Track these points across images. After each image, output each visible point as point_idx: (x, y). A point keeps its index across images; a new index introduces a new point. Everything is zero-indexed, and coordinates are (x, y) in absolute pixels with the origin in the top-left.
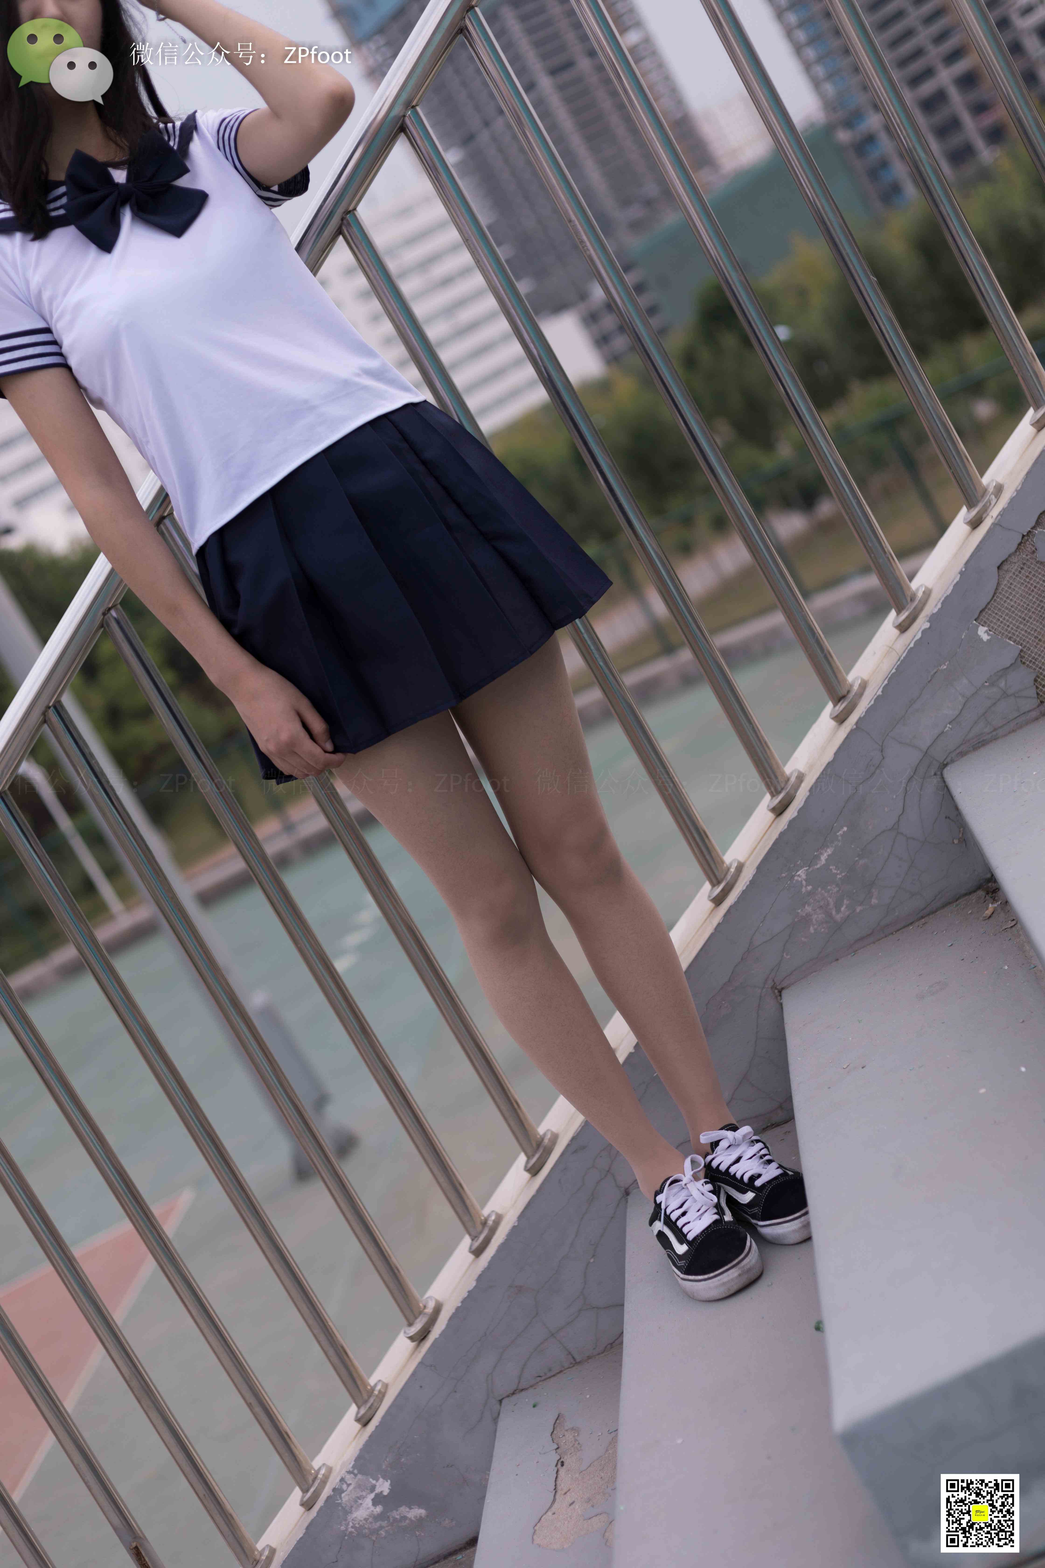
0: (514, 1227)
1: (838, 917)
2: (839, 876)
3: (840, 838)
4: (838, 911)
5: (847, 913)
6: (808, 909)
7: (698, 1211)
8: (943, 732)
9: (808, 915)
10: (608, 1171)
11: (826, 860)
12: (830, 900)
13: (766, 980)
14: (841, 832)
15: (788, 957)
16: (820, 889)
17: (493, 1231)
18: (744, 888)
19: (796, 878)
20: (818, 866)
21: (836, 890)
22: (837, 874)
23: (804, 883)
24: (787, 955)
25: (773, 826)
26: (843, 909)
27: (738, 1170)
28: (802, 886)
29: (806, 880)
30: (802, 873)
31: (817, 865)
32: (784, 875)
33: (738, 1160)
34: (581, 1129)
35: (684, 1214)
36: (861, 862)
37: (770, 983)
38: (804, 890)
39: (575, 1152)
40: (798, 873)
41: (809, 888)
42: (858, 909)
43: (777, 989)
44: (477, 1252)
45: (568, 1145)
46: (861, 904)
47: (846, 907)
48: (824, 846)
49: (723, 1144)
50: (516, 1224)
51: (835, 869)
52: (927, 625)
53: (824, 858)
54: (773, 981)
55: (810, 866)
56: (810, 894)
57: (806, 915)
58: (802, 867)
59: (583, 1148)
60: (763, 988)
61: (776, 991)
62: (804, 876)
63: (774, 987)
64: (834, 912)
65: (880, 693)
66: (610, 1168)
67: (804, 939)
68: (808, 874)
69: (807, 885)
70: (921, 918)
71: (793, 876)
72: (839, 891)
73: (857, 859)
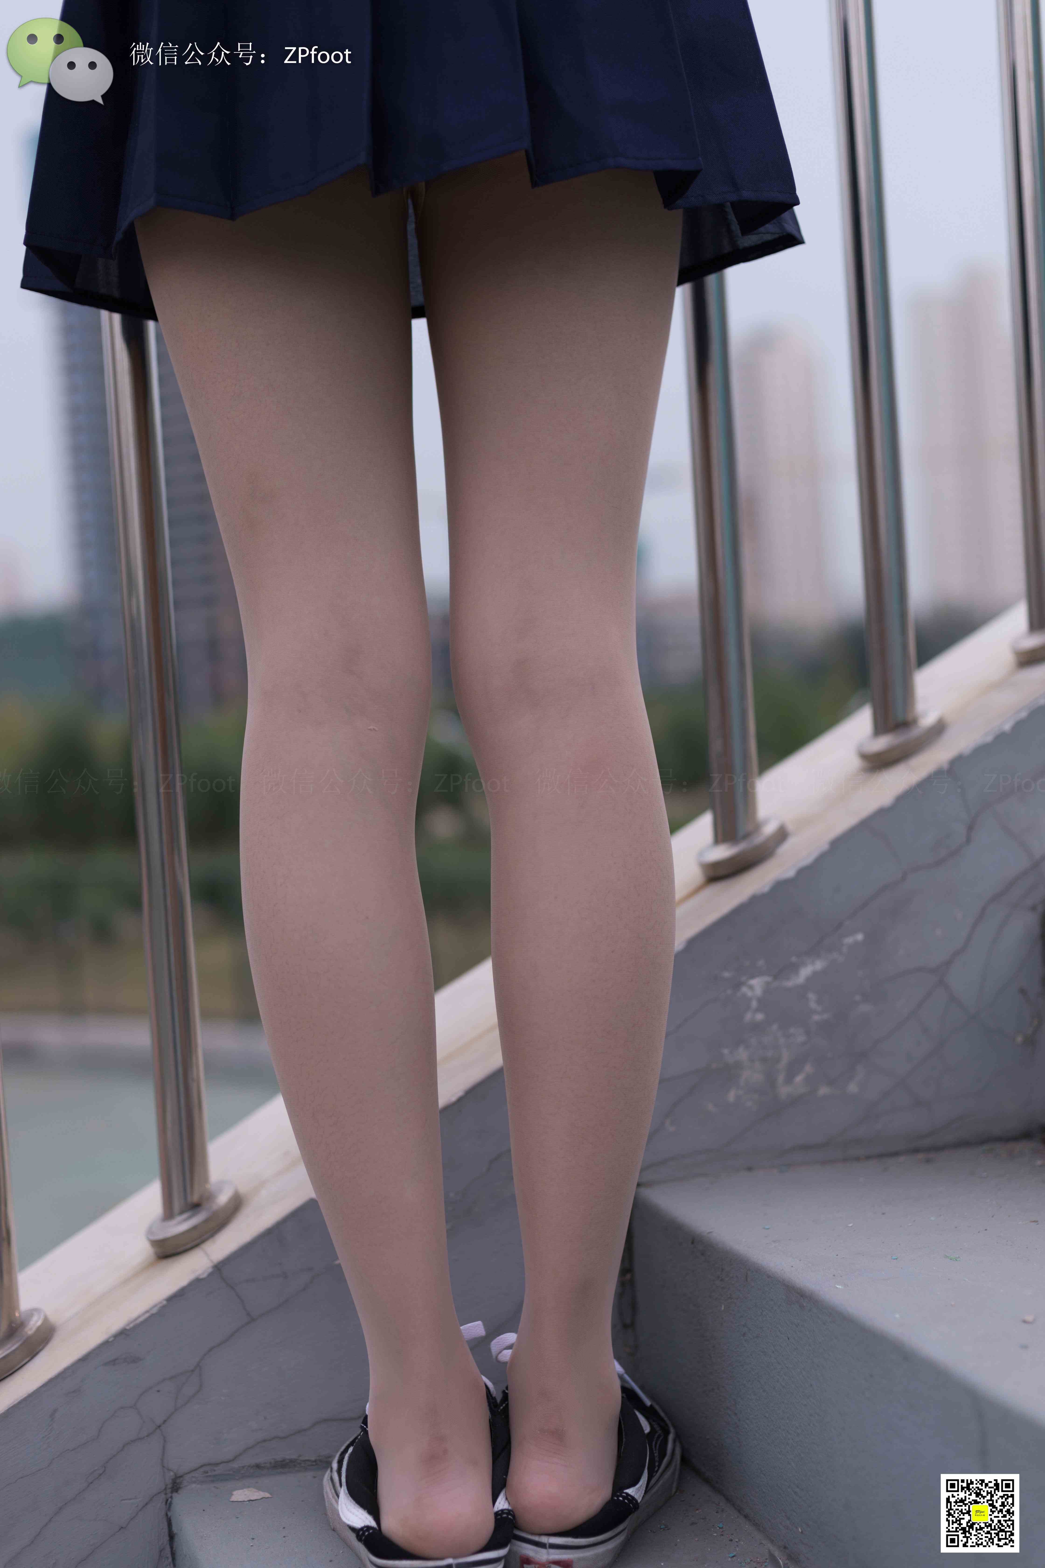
2: (816, 1018)
3: (844, 949)
4: (789, 1079)
5: (802, 1090)
6: (742, 1054)
9: (738, 1065)
10: (159, 1426)
11: (808, 979)
12: (785, 1055)
14: (849, 940)
16: (775, 1027)
19: (744, 989)
20: (789, 984)
21: (801, 1038)
22: (815, 1012)
23: (754, 1004)
26: (799, 1079)
28: (748, 1008)
29: (759, 1000)
30: (757, 985)
31: (788, 979)
32: (726, 974)
34: (146, 1320)
36: (865, 1008)
38: (748, 1017)
39: (113, 1362)
40: (751, 982)
41: (760, 1017)
42: (824, 1091)
45: (106, 1344)
46: (830, 1083)
47: (805, 1079)
48: (813, 952)
51: (815, 1002)
53: (805, 972)
55: (776, 977)
56: (756, 1027)
57: (735, 1062)
58: (762, 974)
59: (134, 1360)
62: (758, 991)
64: (781, 1079)
66: (165, 1421)
67: (711, 1107)
68: (767, 990)
69: (757, 1010)
70: (916, 1151)
71: (742, 984)
72: (804, 1043)
73: (857, 998)
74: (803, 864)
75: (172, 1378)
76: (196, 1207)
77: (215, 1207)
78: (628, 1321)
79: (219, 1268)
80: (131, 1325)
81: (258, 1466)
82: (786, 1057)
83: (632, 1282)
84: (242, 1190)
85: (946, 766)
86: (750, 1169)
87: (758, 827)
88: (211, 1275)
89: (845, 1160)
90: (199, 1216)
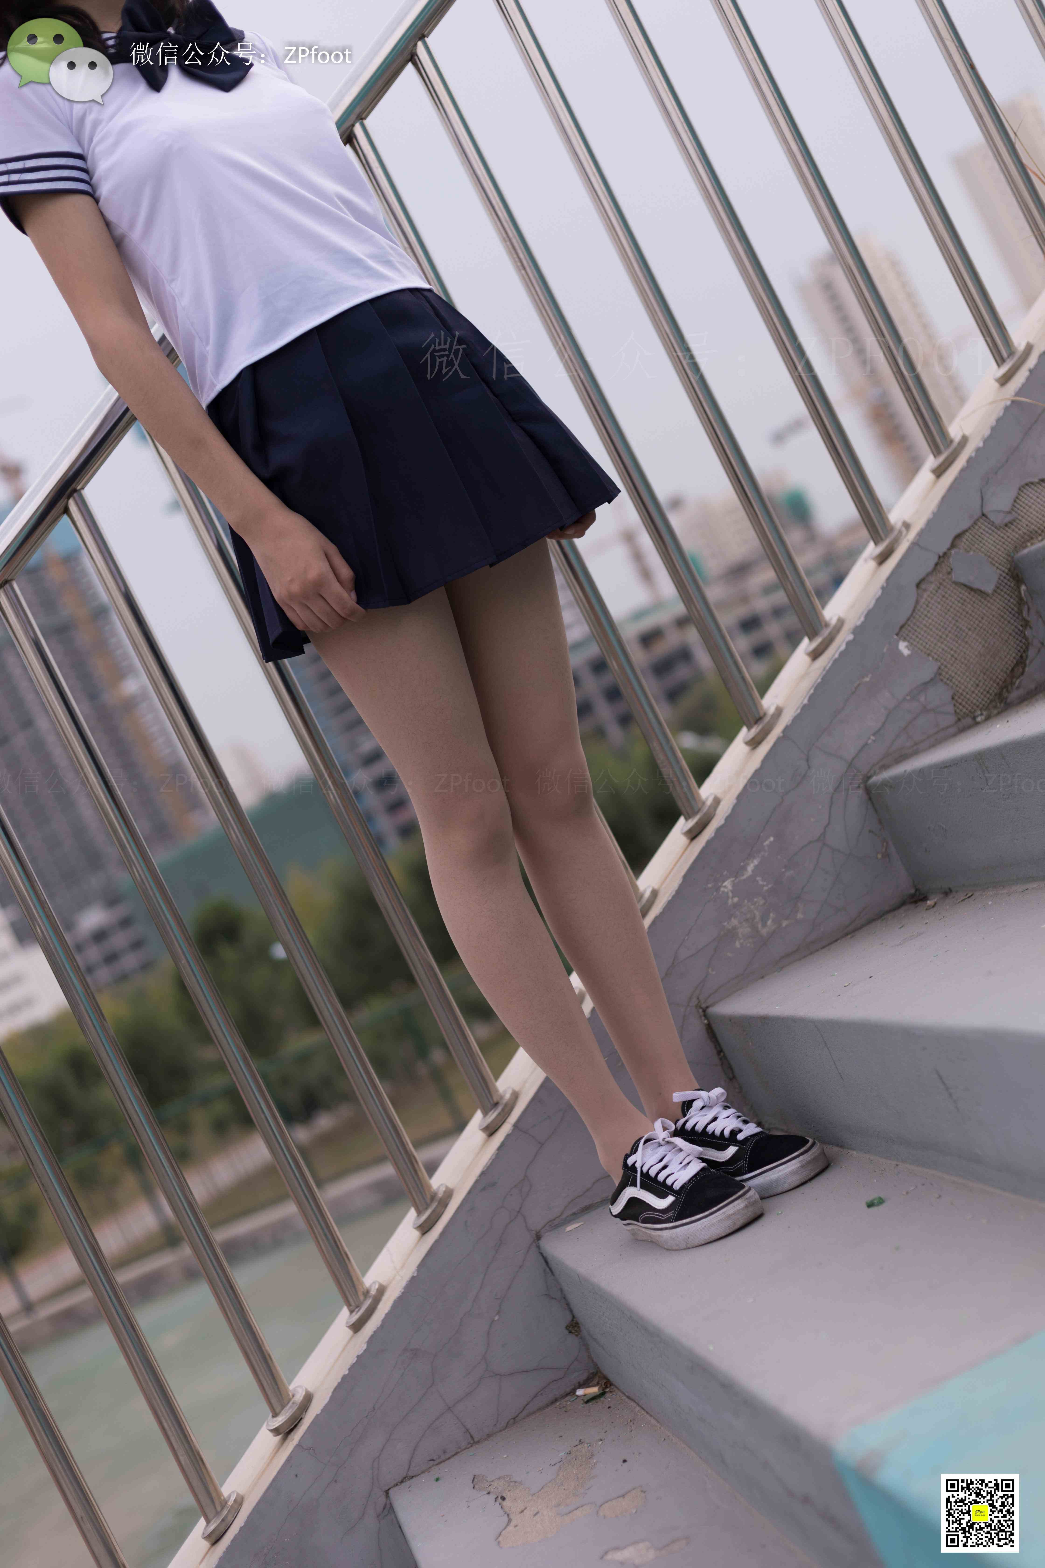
0: (413, 1278)
1: (764, 932)
2: (765, 888)
3: (766, 848)
4: (764, 925)
5: (773, 928)
6: (734, 922)
7: (681, 1163)
8: (866, 744)
9: (735, 928)
10: (519, 1212)
11: (753, 871)
12: (757, 913)
13: (690, 998)
14: (767, 843)
15: (714, 973)
16: (746, 901)
17: (377, 1300)
18: (670, 898)
19: (722, 889)
20: (745, 877)
21: (762, 902)
22: (764, 886)
23: (730, 894)
24: (713, 970)
25: (689, 849)
26: (769, 922)
27: (716, 1128)
28: (728, 898)
30: (728, 884)
31: (743, 875)
32: (710, 886)
33: (715, 1119)
34: (491, 1164)
35: (665, 1167)
36: (789, 873)
37: (694, 1001)
38: (730, 901)
39: (484, 1189)
40: (724, 884)
41: (736, 900)
42: (785, 923)
43: (701, 1008)
44: (356, 1327)
45: (477, 1182)
46: (787, 918)
47: (772, 921)
48: (750, 856)
49: (697, 1105)
50: (415, 1275)
51: (762, 881)
52: (851, 637)
53: (750, 868)
54: (698, 998)
55: (736, 877)
56: (735, 906)
57: (733, 927)
58: (728, 878)
59: (493, 1185)
60: (688, 1006)
61: (700, 1010)
62: (730, 888)
63: (698, 1006)
64: (760, 926)
65: (806, 701)
66: (520, 1208)
67: (729, 954)
68: (734, 885)
69: (733, 897)
70: (847, 934)
71: (720, 887)
72: (765, 904)
73: (783, 870)
74: (727, 814)
75: (515, 1186)
76: (496, 1104)
77: (504, 1101)
79: (516, 1126)
80: (485, 1168)
81: (574, 1214)
82: (757, 914)
83: (725, 1056)
84: (517, 1089)
85: (782, 735)
86: (763, 977)
87: (704, 803)
88: (513, 1130)
89: (811, 953)
90: (500, 1108)
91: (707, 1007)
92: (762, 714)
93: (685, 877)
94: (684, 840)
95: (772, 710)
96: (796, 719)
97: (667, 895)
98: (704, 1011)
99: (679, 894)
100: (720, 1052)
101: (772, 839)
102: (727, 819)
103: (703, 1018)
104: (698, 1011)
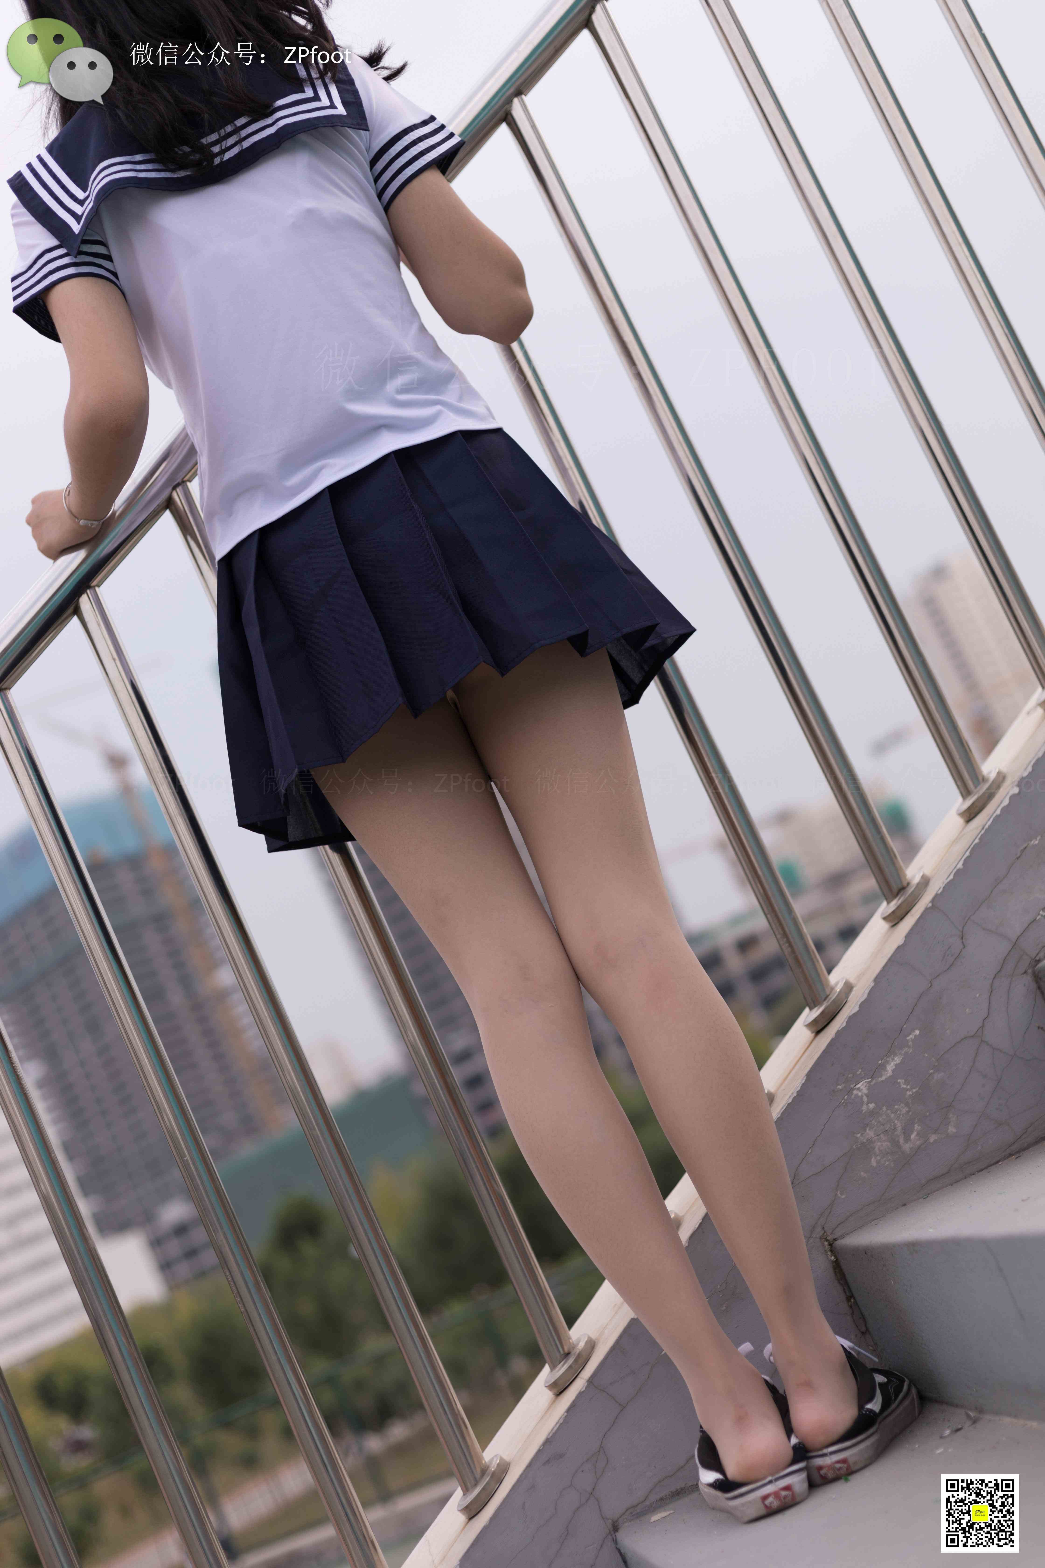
1: (907, 1147)
2: (909, 1093)
3: (910, 1043)
4: (907, 1139)
5: (918, 1143)
6: (870, 1133)
8: (1034, 921)
9: (870, 1141)
10: (592, 1493)
11: (893, 1071)
12: (898, 1124)
13: (814, 1227)
14: (911, 1037)
15: (843, 1197)
16: (884, 1108)
18: (790, 1101)
19: (855, 1092)
20: (883, 1078)
21: (904, 1110)
22: (907, 1090)
23: (865, 1099)
25: (814, 1044)
26: (913, 1136)
28: (862, 1103)
29: (867, 1095)
30: (862, 1087)
31: (881, 1076)
32: (840, 1087)
34: (558, 1429)
36: (938, 1076)
37: (819, 1232)
38: (864, 1108)
39: (548, 1461)
40: (858, 1086)
41: (872, 1106)
42: (932, 1138)
43: (827, 1240)
45: (539, 1452)
46: (936, 1131)
47: (917, 1135)
48: (890, 1053)
51: (905, 1084)
52: (1015, 790)
53: (890, 1067)
54: (824, 1228)
55: (873, 1077)
56: (872, 1113)
57: (868, 1140)
58: (863, 1078)
59: (561, 1456)
60: (811, 1237)
61: (826, 1243)
62: (865, 1091)
63: (824, 1238)
64: (901, 1140)
66: (594, 1489)
67: (863, 1174)
68: (870, 1087)
69: (869, 1102)
70: (1011, 1155)
71: (852, 1089)
72: (908, 1112)
73: (931, 1071)
74: (862, 999)
75: (587, 1460)
76: (567, 1355)
77: (578, 1351)
78: (864, 1329)
79: (590, 1381)
80: (551, 1435)
81: (662, 1499)
83: (856, 1303)
84: (594, 1337)
85: (930, 905)
86: (905, 1205)
87: (833, 989)
88: (587, 1387)
89: (966, 1178)
90: (571, 1361)
91: (835, 1240)
92: (905, 884)
93: (809, 1075)
94: (808, 1034)
95: (916, 880)
96: (948, 887)
97: (787, 1097)
98: (831, 1245)
99: (801, 1096)
100: (850, 1297)
101: (917, 1032)
102: (862, 1005)
103: (829, 1253)
104: (823, 1245)
